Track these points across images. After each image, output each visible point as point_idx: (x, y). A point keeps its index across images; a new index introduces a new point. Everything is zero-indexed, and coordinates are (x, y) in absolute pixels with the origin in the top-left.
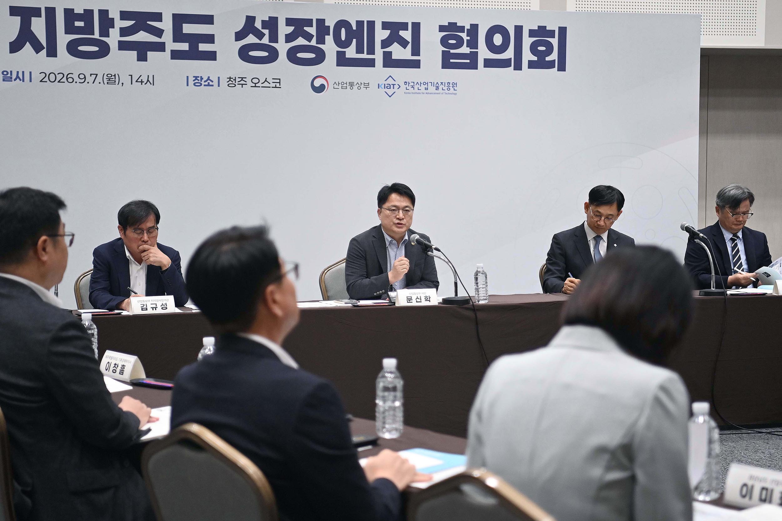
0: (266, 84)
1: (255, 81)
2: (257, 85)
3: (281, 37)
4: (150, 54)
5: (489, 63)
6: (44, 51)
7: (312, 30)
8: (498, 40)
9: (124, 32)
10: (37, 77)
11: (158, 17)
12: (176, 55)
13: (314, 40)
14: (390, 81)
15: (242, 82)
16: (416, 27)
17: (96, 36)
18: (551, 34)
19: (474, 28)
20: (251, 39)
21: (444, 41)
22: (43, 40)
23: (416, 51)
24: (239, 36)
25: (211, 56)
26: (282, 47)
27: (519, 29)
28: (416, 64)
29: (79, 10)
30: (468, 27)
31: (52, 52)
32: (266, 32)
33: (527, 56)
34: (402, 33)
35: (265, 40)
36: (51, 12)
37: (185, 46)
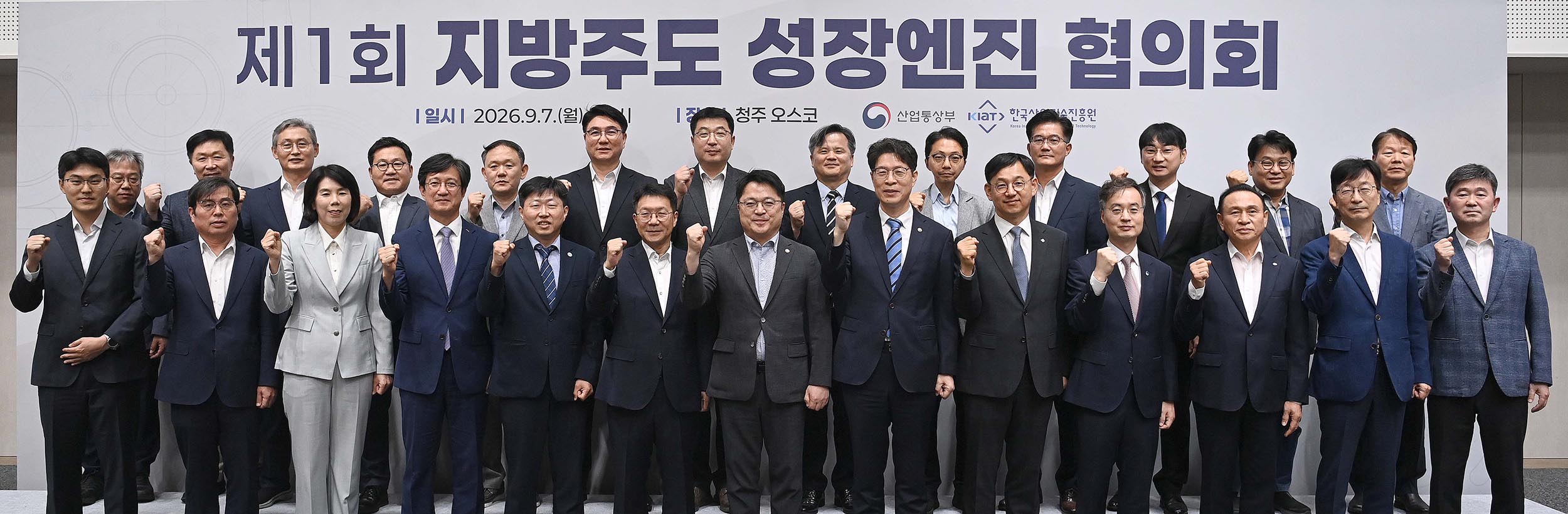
0: (794, 117)
1: (778, 112)
2: (781, 119)
3: (818, 47)
4: (625, 78)
5: (1147, 79)
6: (481, 81)
7: (866, 36)
8: (1163, 42)
9: (589, 49)
10: (471, 115)
11: (638, 25)
12: (662, 79)
13: (869, 49)
14: (988, 109)
15: (759, 115)
16: (1030, 26)
17: (552, 56)
18: (1253, 32)
19: (1124, 27)
20: (773, 52)
21: (1074, 47)
22: (480, 64)
23: (1029, 62)
24: (755, 48)
25: (714, 78)
26: (820, 62)
27: (1197, 27)
28: (1029, 83)
29: (529, 22)
30: (1113, 24)
31: (492, 82)
32: (795, 41)
33: (1212, 66)
34: (1007, 36)
35: (794, 53)
36: (492, 26)
37: (675, 66)
